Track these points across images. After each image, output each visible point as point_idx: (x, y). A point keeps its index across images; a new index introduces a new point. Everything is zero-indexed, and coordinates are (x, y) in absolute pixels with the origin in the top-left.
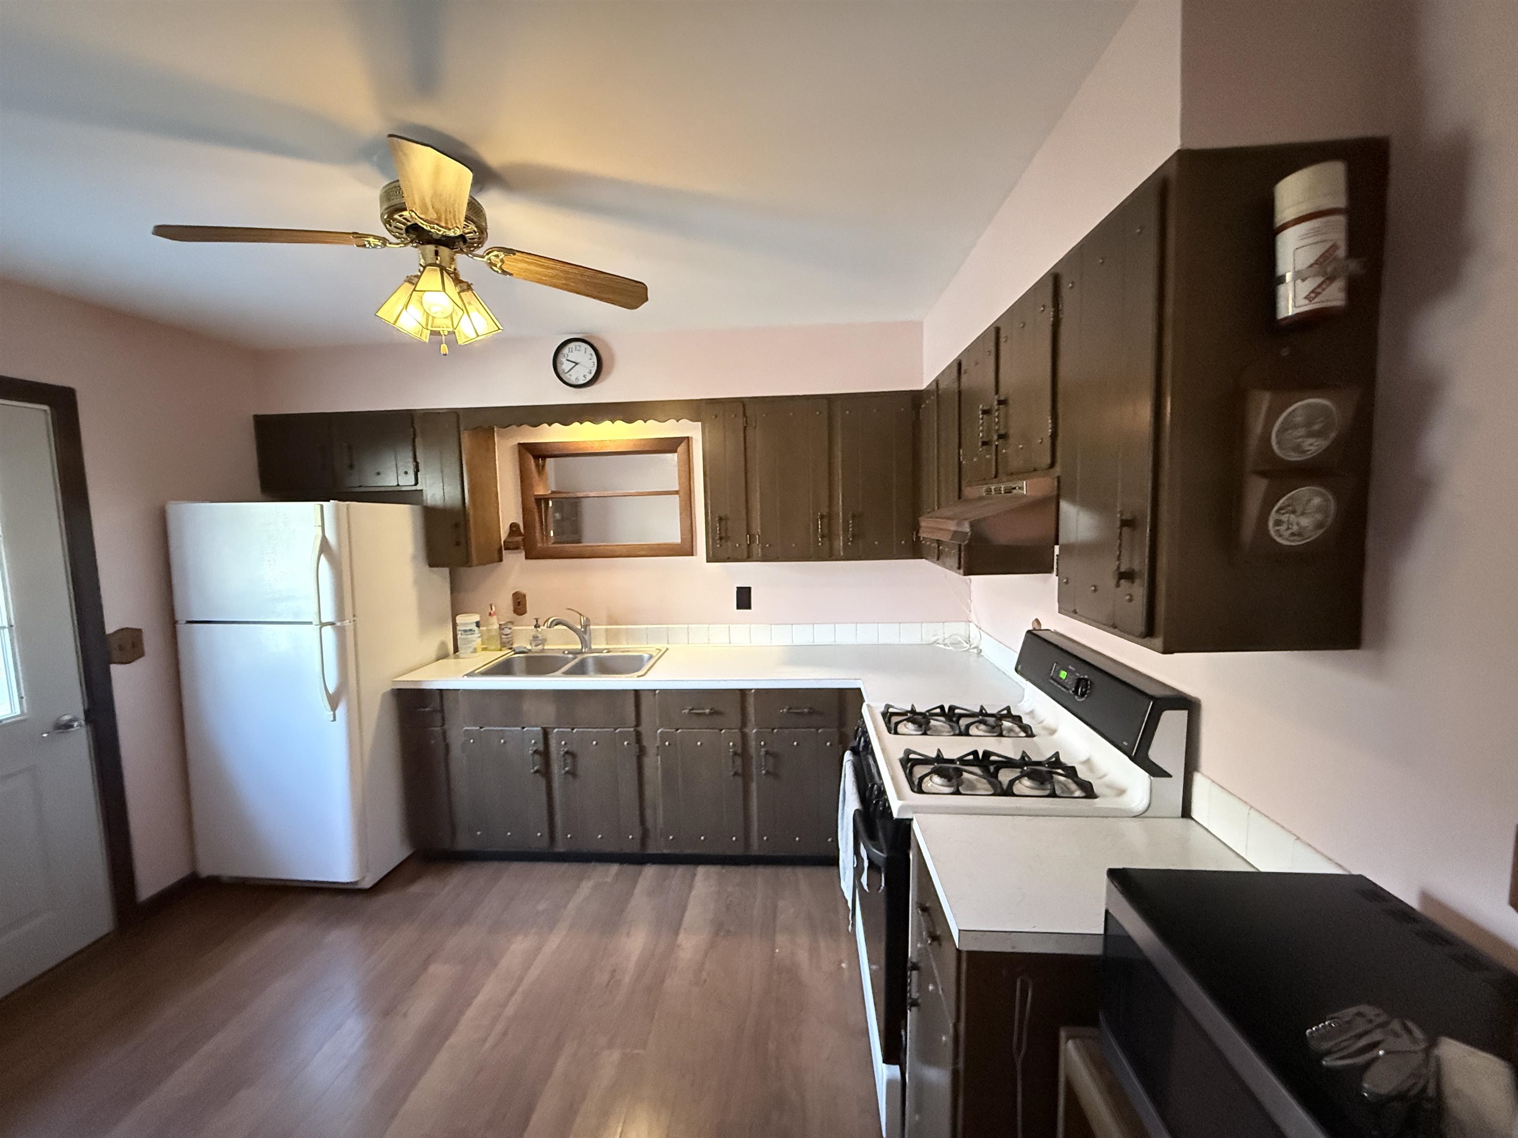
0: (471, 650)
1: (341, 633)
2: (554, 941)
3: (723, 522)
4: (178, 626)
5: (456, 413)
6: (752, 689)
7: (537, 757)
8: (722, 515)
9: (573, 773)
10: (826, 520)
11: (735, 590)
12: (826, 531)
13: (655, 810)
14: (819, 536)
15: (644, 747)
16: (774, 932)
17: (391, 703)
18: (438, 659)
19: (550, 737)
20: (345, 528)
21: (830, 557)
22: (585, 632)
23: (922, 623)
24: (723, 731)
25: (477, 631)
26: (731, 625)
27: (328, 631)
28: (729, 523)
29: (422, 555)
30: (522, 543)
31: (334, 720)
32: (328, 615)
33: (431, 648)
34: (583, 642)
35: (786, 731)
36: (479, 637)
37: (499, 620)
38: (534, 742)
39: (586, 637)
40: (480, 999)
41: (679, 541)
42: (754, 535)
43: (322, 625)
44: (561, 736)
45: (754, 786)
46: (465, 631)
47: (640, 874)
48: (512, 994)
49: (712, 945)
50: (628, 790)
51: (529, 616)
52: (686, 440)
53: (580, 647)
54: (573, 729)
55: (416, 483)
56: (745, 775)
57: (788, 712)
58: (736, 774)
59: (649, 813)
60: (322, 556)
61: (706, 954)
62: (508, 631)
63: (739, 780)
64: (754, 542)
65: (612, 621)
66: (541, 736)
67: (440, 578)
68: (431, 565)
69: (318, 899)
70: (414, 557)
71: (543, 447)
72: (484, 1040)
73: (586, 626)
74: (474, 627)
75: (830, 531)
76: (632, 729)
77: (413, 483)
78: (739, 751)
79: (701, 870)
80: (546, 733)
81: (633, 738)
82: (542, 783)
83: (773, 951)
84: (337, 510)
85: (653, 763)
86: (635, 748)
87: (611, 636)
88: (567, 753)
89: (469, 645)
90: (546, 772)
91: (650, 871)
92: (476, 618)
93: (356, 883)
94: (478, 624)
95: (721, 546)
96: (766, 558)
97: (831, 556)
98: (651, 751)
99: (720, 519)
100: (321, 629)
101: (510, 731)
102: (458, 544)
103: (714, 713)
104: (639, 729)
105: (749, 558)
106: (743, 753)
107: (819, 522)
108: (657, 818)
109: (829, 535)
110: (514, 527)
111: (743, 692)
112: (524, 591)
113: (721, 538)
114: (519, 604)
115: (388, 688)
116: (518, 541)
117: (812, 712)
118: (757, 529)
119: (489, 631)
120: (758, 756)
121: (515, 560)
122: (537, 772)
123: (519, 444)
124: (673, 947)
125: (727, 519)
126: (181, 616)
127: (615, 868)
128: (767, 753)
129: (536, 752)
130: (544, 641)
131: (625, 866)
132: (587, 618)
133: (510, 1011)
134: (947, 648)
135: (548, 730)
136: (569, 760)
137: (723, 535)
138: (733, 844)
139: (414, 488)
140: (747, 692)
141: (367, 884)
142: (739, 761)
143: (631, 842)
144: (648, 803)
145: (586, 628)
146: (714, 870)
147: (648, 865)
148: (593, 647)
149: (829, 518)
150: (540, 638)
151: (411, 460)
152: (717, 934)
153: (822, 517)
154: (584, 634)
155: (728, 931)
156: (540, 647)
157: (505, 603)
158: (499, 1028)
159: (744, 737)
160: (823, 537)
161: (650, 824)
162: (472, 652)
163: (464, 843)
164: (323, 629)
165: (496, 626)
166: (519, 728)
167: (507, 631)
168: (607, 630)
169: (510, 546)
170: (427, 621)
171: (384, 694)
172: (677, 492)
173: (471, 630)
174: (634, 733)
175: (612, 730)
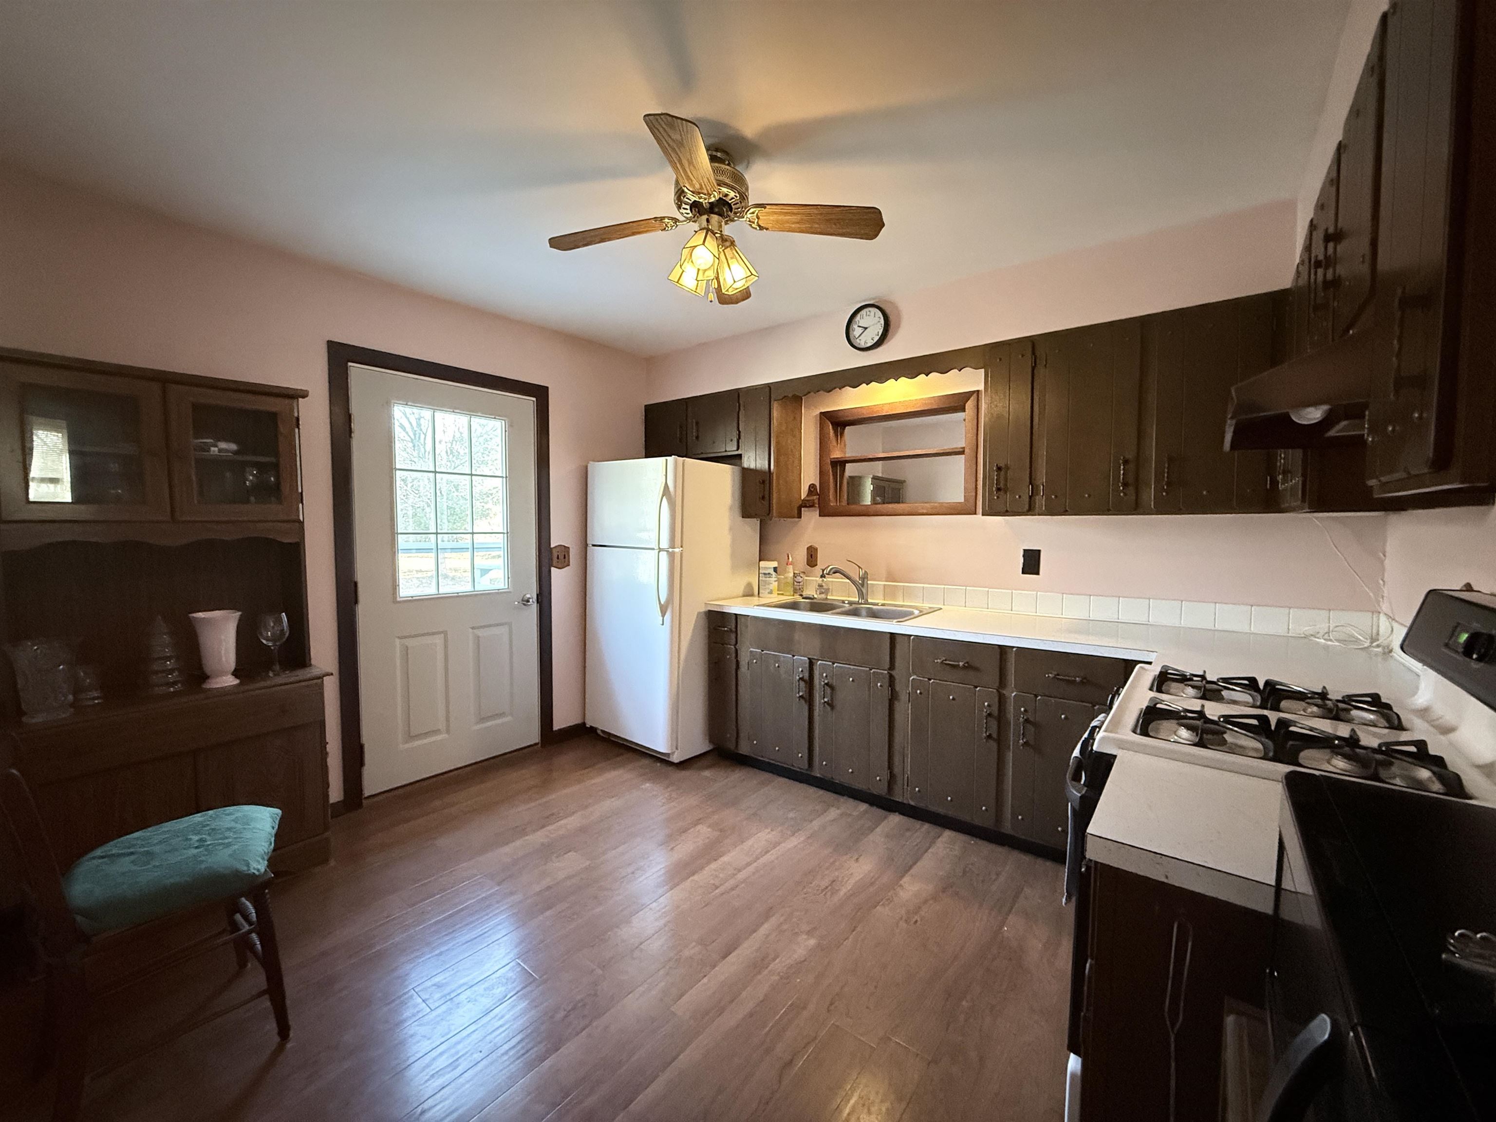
0: (769, 591)
1: (672, 556)
2: (793, 842)
3: (1002, 473)
4: (588, 548)
5: (769, 388)
6: (1014, 647)
7: (802, 684)
8: (1002, 465)
9: (831, 705)
10: (1132, 466)
11: (1022, 553)
12: (1131, 479)
13: (904, 756)
14: (1120, 485)
15: (897, 692)
16: (1010, 911)
17: (703, 622)
18: (744, 596)
19: (815, 667)
20: (681, 476)
21: (1135, 510)
22: (863, 585)
23: (1290, 608)
24: (978, 689)
25: (774, 576)
26: (1014, 591)
27: (664, 556)
28: (1010, 473)
29: (737, 504)
30: (816, 501)
31: (663, 624)
32: (665, 544)
33: (739, 583)
34: (861, 594)
35: (1053, 700)
36: (775, 581)
37: (794, 570)
38: (801, 670)
39: (864, 591)
40: (725, 859)
41: (962, 500)
42: (1038, 486)
43: (660, 550)
44: (824, 668)
45: (1010, 756)
46: (765, 574)
47: (886, 818)
48: (748, 864)
49: (935, 898)
50: (879, 733)
51: (818, 570)
52: (975, 395)
53: (857, 600)
54: (833, 663)
55: (738, 449)
56: (1000, 740)
57: (1054, 677)
58: (989, 737)
59: (897, 759)
60: (664, 497)
61: (926, 902)
62: (801, 580)
63: (993, 745)
64: (1038, 494)
65: (891, 577)
66: (807, 665)
67: (751, 529)
68: (743, 517)
69: (646, 761)
70: (731, 508)
71: (840, 414)
72: (717, 888)
73: (864, 578)
74: (772, 571)
75: (1137, 479)
76: (886, 672)
77: (735, 449)
78: (996, 712)
79: (948, 834)
80: (811, 663)
81: (887, 680)
82: (806, 708)
83: (1001, 927)
84: (676, 462)
85: (904, 710)
86: (887, 693)
87: (889, 592)
88: (827, 684)
89: (767, 586)
90: (809, 699)
91: (895, 819)
92: (775, 564)
93: (668, 755)
94: (775, 569)
95: (998, 497)
96: (1052, 511)
97: (1136, 508)
98: (903, 697)
99: (999, 469)
100: (659, 552)
101: (784, 657)
102: (763, 498)
103: (968, 667)
104: (893, 673)
105: (1030, 510)
106: (1000, 717)
107: (1122, 467)
108: (906, 766)
109: (1135, 483)
110: (812, 487)
111: (1003, 650)
112: (816, 546)
113: (999, 490)
114: (812, 557)
115: (703, 609)
116: (814, 500)
117: (1085, 682)
118: (1042, 478)
119: (786, 578)
120: (1017, 725)
121: (811, 517)
122: (801, 697)
123: (821, 413)
124: (896, 883)
125: (1007, 468)
126: (590, 542)
127: (864, 807)
128: (1027, 721)
129: (801, 679)
130: (827, 591)
131: (874, 809)
132: (865, 572)
133: (741, 876)
134: (1329, 643)
135: (813, 661)
136: (828, 690)
137: (1002, 486)
138: (982, 815)
139: (736, 453)
140: (1007, 649)
141: (675, 759)
142: (994, 724)
143: (878, 784)
144: (897, 747)
145: (863, 582)
146: (962, 838)
147: (897, 814)
148: (870, 601)
149: (1138, 463)
150: (825, 587)
151: (736, 429)
152: (944, 890)
153: (1126, 462)
154: (861, 585)
155: (957, 894)
156: (823, 596)
157: (801, 555)
158: (731, 883)
159: (1002, 700)
160: (1125, 485)
161: (897, 770)
162: (769, 593)
163: (744, 749)
164: (661, 553)
165: (791, 575)
166: (791, 656)
167: (799, 579)
168: (885, 585)
169: (807, 504)
170: (738, 564)
171: (699, 613)
172: (961, 452)
173: (769, 574)
174: (887, 676)
175: (868, 669)
